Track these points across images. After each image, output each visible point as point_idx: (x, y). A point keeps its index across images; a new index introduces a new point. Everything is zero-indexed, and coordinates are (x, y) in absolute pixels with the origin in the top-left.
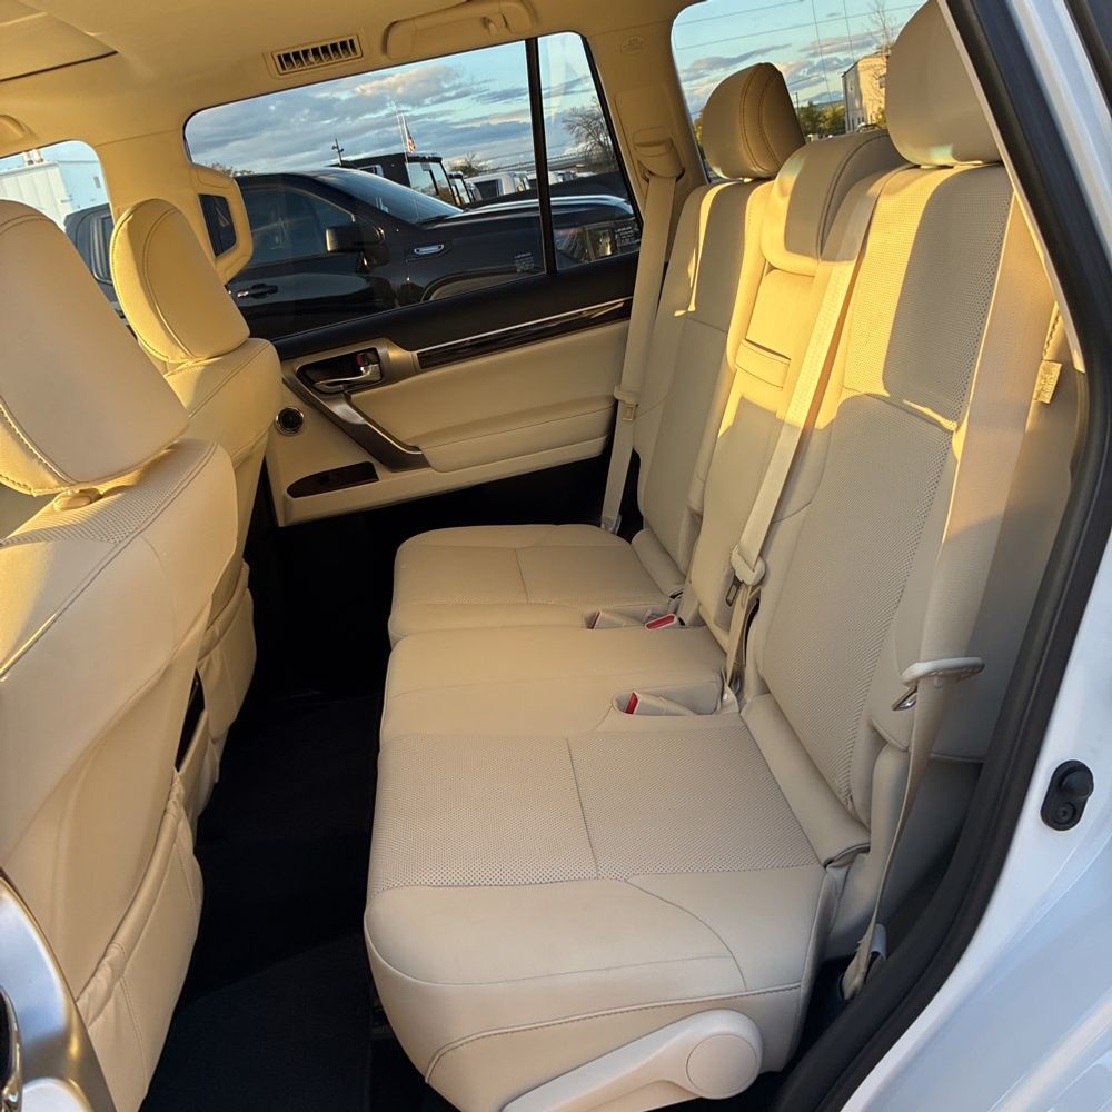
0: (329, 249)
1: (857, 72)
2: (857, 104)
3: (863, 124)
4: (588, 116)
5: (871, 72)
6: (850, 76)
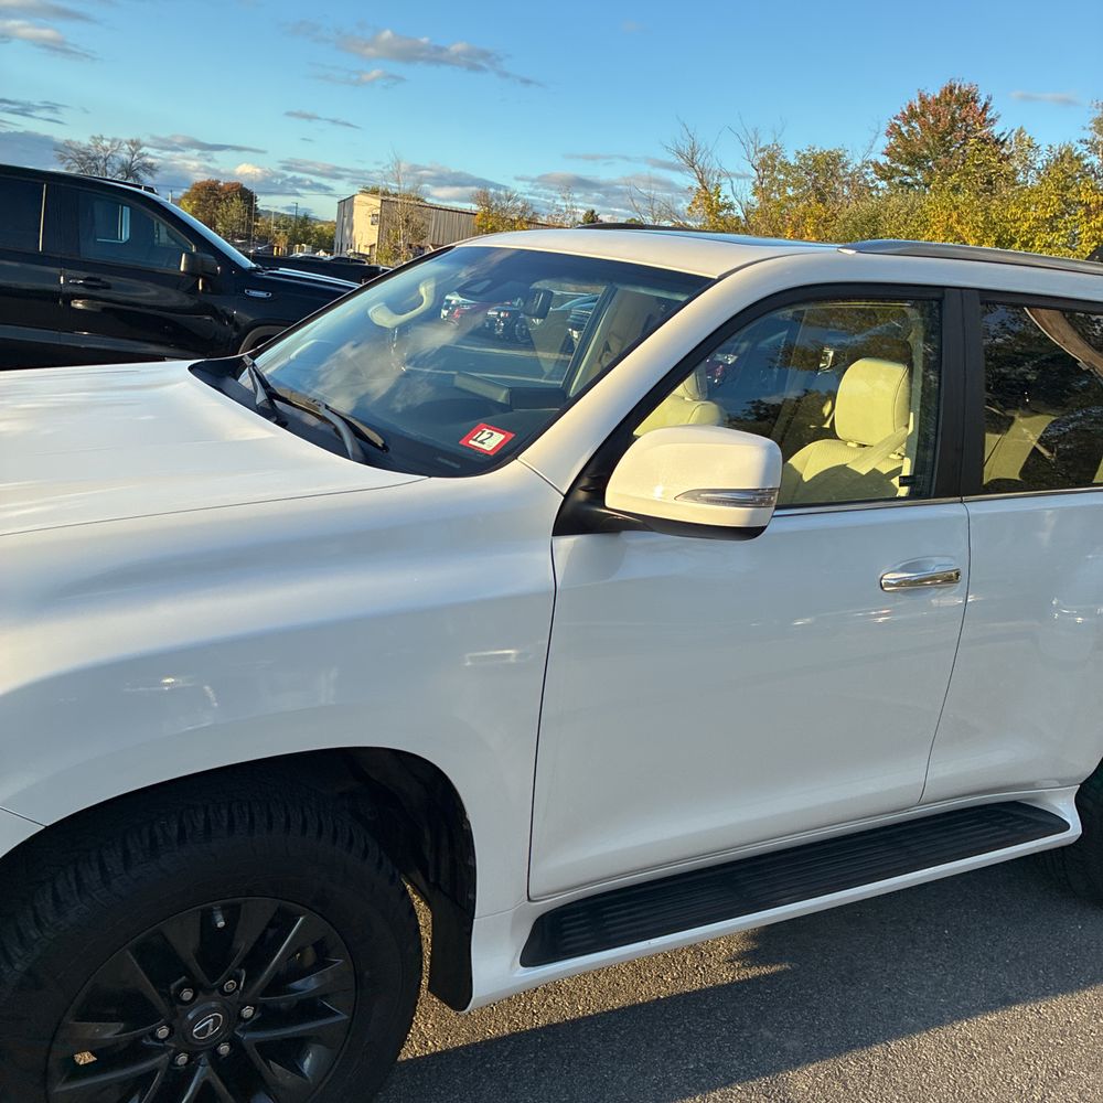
0: (182, 269)
1: (352, 204)
2: (348, 232)
3: (352, 251)
4: (84, 153)
5: (368, 208)
6: (346, 205)
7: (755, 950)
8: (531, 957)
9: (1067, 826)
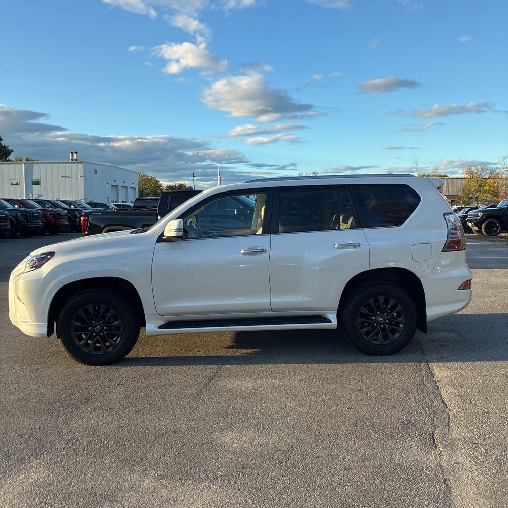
8: (160, 327)
9: (331, 322)
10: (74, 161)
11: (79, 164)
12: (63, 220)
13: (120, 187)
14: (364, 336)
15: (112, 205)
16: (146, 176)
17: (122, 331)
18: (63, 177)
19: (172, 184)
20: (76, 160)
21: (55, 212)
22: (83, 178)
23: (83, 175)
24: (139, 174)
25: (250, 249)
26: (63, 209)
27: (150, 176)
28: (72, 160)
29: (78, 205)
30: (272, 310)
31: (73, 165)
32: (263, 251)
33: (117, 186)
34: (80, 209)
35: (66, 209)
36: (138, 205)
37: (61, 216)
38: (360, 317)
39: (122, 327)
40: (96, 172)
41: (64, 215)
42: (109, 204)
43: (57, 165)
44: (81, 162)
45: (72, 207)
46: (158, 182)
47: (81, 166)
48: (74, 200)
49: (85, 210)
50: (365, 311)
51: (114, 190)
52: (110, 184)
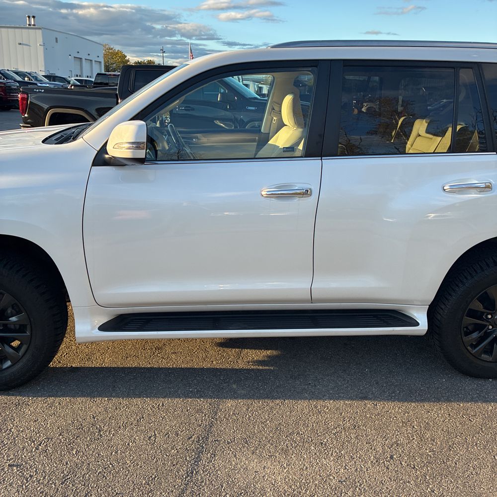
7: (264, 361)
8: (103, 328)
9: (417, 324)
10: (32, 26)
11: (37, 31)
12: (15, 95)
13: (84, 60)
14: (469, 348)
15: (73, 80)
16: (112, 49)
17: (28, 333)
18: (20, 44)
19: (140, 60)
20: (34, 25)
21: (4, 84)
22: (42, 47)
23: (42, 44)
24: (104, 46)
25: (280, 187)
26: (15, 81)
27: (117, 49)
28: (29, 25)
29: (33, 77)
30: (312, 300)
31: (30, 31)
32: (306, 193)
33: (81, 59)
34: (35, 82)
35: (18, 82)
36: (99, 81)
37: (12, 89)
38: (469, 315)
39: (29, 327)
40: (57, 41)
41: (15, 89)
42: (69, 79)
43: (13, 30)
44: (40, 29)
45: (26, 79)
46: (126, 57)
47: (39, 32)
48: (29, 71)
49: (41, 84)
50: (478, 306)
51: (79, 63)
52: (73, 56)
